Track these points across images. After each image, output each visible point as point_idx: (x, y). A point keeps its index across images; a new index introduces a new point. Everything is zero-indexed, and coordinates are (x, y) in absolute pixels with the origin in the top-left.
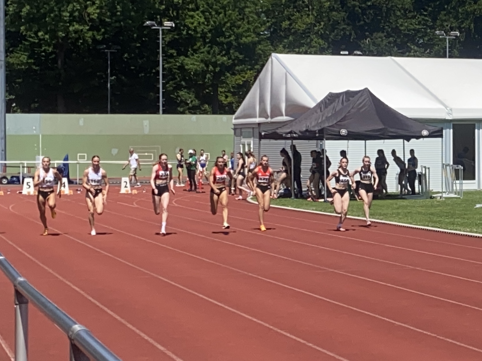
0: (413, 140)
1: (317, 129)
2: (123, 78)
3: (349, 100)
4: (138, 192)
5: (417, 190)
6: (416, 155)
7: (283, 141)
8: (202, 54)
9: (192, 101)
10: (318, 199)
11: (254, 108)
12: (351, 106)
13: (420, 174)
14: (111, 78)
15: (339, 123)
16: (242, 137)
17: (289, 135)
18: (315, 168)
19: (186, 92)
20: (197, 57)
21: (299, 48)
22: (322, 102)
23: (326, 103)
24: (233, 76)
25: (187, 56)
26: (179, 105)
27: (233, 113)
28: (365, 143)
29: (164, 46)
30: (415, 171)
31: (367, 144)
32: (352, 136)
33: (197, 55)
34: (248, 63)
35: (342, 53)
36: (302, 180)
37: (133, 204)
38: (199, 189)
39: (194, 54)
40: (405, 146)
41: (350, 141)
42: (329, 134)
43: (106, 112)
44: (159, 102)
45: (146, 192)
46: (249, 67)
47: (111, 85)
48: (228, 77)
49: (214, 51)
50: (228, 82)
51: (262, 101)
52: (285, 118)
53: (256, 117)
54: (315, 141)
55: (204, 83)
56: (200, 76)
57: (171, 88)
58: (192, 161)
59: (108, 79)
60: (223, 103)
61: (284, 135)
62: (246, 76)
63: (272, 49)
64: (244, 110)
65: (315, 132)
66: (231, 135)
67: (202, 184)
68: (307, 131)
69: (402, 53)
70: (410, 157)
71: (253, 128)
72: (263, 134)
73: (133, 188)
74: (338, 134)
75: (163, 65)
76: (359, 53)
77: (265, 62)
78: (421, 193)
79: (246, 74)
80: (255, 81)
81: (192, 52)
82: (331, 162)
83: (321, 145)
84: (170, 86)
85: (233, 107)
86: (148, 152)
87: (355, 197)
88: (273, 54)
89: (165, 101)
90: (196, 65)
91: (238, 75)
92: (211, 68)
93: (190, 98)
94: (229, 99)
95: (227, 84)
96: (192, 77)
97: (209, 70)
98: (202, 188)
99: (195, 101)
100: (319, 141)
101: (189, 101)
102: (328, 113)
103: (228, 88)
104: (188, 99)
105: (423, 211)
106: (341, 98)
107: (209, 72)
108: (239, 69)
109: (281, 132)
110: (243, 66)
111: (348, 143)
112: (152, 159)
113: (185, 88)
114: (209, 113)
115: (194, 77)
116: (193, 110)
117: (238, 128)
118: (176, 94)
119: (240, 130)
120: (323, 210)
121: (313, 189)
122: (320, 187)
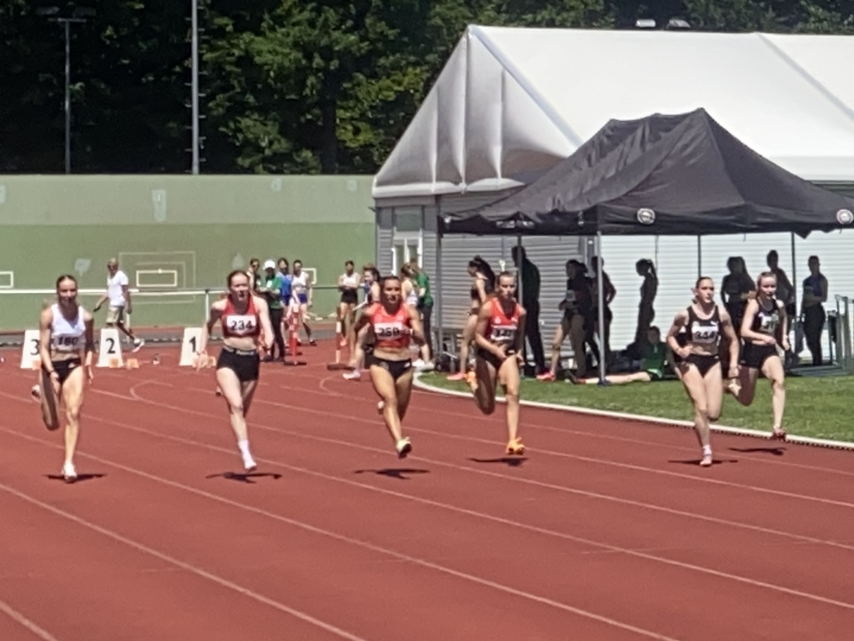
0: (815, 234)
1: (580, 208)
2: (103, 86)
3: (658, 138)
4: (141, 363)
5: (825, 354)
6: (823, 270)
7: (497, 239)
8: (297, 28)
9: (271, 143)
10: (584, 377)
11: (425, 157)
12: (664, 153)
13: (834, 315)
14: (71, 87)
15: (635, 193)
16: (395, 228)
17: (512, 222)
18: (574, 303)
19: (255, 120)
20: (283, 34)
21: (534, 13)
22: (592, 142)
23: (601, 144)
24: (373, 81)
25: (259, 33)
26: (239, 152)
27: (373, 169)
28: (699, 241)
29: (202, 8)
30: (821, 309)
31: (702, 243)
32: (664, 225)
33: (284, 30)
34: (410, 48)
35: (639, 23)
36: (542, 331)
37: (128, 394)
38: (290, 355)
39: (277, 27)
40: (797, 247)
41: (662, 238)
42: (612, 219)
43: (60, 170)
44: (191, 146)
45: (161, 364)
46: (412, 58)
47: (72, 104)
48: (359, 84)
49: (326, 19)
50: (361, 96)
51: (444, 140)
52: (500, 182)
53: (428, 180)
54: (575, 238)
55: (303, 98)
56: (292, 81)
57: (221, 111)
58: (274, 287)
59: (64, 89)
60: (347, 148)
61: (499, 223)
62: (406, 80)
63: (470, 15)
64: (401, 162)
65: (574, 217)
66: (367, 224)
67: (299, 344)
68: (555, 212)
69: (785, 23)
70: (808, 274)
71: (423, 207)
72: (447, 220)
73: (127, 354)
75: (200, 56)
76: (681, 23)
77: (451, 46)
78: (834, 363)
79: (404, 75)
80: (426, 90)
81: (271, 23)
82: (616, 288)
83: (591, 248)
84: (218, 105)
85: (372, 155)
86: (164, 267)
87: (674, 373)
88: (471, 27)
89: (204, 142)
90: (283, 54)
91: (384, 78)
92: (318, 61)
93: (268, 133)
94: (362, 138)
95: (358, 100)
96: (272, 83)
97: (314, 65)
98: (300, 354)
99: (279, 141)
100: (585, 238)
101: (264, 141)
102: (607, 170)
103: (360, 109)
104: (262, 136)
105: (843, 405)
106: (639, 132)
107: (314, 71)
108: (388, 65)
109: (492, 217)
110: (398, 55)
111: (657, 241)
112: (175, 285)
113: (254, 109)
114: (313, 171)
115: (276, 83)
116: (273, 164)
117: (387, 208)
118: (232, 125)
119: (390, 210)
120: (596, 405)
121: (571, 353)
122: (588, 349)
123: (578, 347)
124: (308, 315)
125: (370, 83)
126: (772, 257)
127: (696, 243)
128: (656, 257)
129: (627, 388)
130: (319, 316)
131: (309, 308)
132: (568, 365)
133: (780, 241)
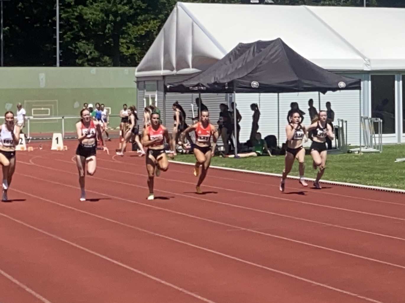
0: (329, 93)
1: (226, 81)
2: (17, 28)
3: (260, 51)
4: (34, 148)
5: (333, 144)
6: (332, 108)
7: (190, 95)
8: (102, 3)
9: (91, 53)
10: (228, 154)
11: (158, 59)
12: (263, 57)
13: (337, 127)
14: (4, 29)
15: (250, 75)
16: (145, 90)
17: (197, 87)
18: (223, 122)
19: (84, 43)
20: (96, 6)
22: (231, 53)
23: (235, 53)
24: (136, 27)
25: (85, 5)
26: (77, 57)
27: (136, 65)
28: (278, 95)
30: (332, 125)
31: (280, 96)
32: (263, 89)
33: (96, 4)
34: (152, 12)
35: (252, 1)
37: (29, 162)
39: (93, 3)
40: (321, 98)
41: (262, 94)
42: (239, 86)
44: (56, 54)
45: (43, 149)
46: (153, 16)
47: (4, 36)
48: (129, 28)
50: (130, 33)
51: (167, 52)
52: (191, 70)
53: (159, 69)
54: (224, 94)
55: (105, 34)
56: (100, 27)
57: (69, 39)
60: (125, 55)
62: (150, 26)
64: (148, 61)
65: (223, 85)
66: (133, 88)
68: (215, 83)
71: (157, 81)
72: (168, 87)
73: (28, 145)
74: (248, 86)
75: (60, 15)
76: (270, 1)
77: (170, 11)
78: (337, 148)
79: (149, 24)
80: (159, 30)
81: (91, 1)
82: (242, 116)
83: (231, 98)
84: (68, 37)
85: (135, 58)
86: (44, 107)
87: (267, 153)
88: (179, 3)
89: (62, 53)
90: (96, 14)
91: (140, 25)
92: (111, 17)
93: (89, 49)
94: (130, 51)
95: (129, 35)
96: (92, 27)
97: (110, 19)
99: (94, 52)
100: (229, 94)
101: (88, 52)
102: (238, 65)
103: (129, 39)
104: (87, 50)
105: (341, 166)
106: (252, 49)
107: (110, 22)
108: (142, 19)
109: (187, 85)
110: (146, 15)
111: (260, 95)
112: (49, 114)
113: (83, 39)
114: (109, 65)
115: (93, 27)
116: (92, 62)
117: (141, 81)
118: (74, 45)
119: (143, 83)
120: (233, 167)
121: (223, 144)
122: (229, 142)
123: (225, 141)
124: (107, 128)
125: (134, 27)
126: (311, 102)
127: (277, 97)
128: (259, 103)
129: (246, 159)
130: (112, 128)
131: (108, 125)
132: (221, 149)
133: (314, 95)
